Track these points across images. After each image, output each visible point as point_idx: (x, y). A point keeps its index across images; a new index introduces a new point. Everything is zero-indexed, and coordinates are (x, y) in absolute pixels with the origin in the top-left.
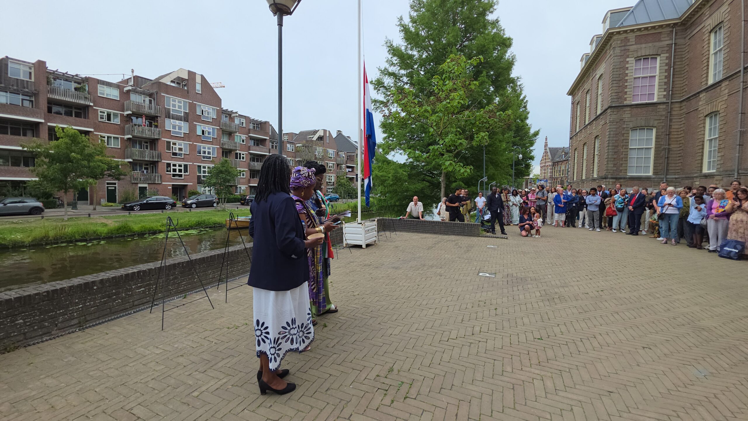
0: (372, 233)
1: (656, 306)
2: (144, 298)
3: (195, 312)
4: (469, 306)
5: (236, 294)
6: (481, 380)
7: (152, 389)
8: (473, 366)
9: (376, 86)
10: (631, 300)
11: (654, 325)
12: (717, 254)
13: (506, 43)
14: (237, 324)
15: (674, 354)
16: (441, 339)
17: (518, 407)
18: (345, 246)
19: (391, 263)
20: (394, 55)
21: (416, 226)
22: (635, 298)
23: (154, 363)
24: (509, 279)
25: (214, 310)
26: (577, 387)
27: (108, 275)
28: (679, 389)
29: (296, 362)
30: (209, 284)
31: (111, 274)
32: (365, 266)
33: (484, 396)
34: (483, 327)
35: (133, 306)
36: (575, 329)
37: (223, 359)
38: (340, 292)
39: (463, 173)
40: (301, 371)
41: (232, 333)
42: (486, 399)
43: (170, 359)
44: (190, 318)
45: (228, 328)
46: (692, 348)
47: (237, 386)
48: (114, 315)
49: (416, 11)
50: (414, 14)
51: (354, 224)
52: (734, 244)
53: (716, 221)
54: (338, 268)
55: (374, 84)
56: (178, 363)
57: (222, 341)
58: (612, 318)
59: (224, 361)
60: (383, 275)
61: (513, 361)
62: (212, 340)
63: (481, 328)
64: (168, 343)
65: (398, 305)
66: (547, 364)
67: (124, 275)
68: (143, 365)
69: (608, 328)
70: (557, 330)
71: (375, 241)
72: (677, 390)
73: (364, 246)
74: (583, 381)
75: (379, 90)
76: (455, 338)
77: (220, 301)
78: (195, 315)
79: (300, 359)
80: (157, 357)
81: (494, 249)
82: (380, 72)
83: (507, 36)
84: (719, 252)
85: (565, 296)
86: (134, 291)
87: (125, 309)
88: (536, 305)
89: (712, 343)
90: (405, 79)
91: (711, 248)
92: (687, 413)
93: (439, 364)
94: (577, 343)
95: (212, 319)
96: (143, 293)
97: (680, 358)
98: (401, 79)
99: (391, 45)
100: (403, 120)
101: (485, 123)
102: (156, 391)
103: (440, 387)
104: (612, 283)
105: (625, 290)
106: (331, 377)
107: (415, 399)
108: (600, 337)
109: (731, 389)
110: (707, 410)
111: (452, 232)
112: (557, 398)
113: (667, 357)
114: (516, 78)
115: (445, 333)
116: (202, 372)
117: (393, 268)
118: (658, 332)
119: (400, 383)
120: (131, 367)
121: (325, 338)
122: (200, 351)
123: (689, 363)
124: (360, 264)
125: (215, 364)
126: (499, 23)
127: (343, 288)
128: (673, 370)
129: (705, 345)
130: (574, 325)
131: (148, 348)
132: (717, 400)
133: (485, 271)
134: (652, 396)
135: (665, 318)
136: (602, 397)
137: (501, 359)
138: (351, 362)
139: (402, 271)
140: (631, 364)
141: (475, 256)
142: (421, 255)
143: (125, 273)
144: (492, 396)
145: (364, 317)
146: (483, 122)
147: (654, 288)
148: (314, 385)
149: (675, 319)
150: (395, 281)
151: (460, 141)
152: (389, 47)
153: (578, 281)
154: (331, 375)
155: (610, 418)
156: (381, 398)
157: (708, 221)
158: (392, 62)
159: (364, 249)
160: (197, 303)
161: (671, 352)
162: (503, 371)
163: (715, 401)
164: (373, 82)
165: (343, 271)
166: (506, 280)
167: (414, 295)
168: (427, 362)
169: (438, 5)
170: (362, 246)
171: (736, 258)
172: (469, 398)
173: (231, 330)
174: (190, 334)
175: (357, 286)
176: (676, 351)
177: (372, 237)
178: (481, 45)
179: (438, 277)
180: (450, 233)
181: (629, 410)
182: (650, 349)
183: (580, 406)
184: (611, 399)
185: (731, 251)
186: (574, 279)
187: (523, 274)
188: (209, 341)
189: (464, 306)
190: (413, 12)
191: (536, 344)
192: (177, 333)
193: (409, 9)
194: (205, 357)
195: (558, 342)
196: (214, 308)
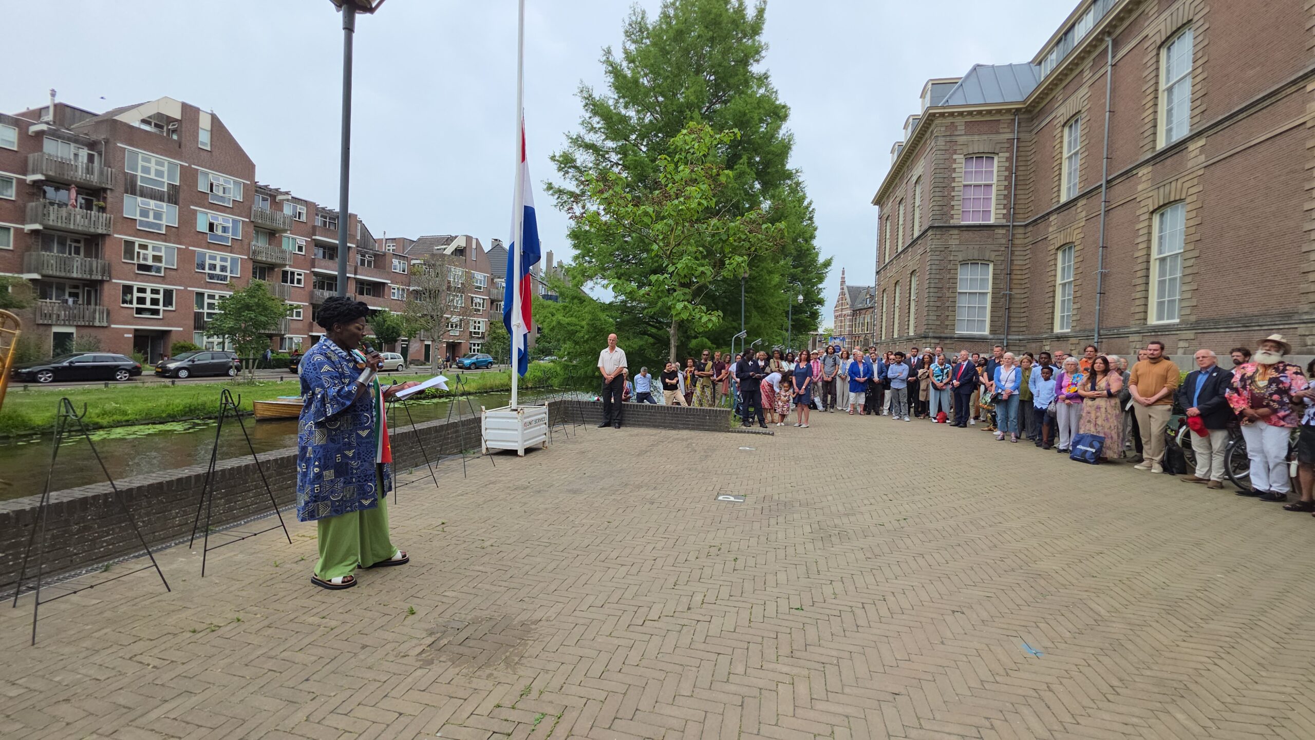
0: (539, 427)
1: (978, 541)
3: (123, 601)
4: (692, 557)
5: (231, 557)
6: (689, 694)
8: (679, 669)
9: (563, 166)
10: (945, 533)
11: (973, 572)
12: (1068, 455)
13: (779, 114)
14: (215, 622)
15: (996, 619)
16: (632, 623)
18: (484, 451)
19: (566, 483)
20: (595, 113)
22: (949, 530)
24: (766, 505)
25: (173, 593)
26: (847, 690)
28: (998, 678)
29: (332, 694)
32: (516, 489)
33: (689, 725)
34: (708, 594)
36: (856, 588)
37: (166, 701)
38: (457, 542)
39: (706, 323)
40: (339, 711)
41: (200, 641)
43: (38, 708)
44: (108, 614)
45: (194, 631)
46: (1021, 607)
49: (634, 42)
50: (632, 47)
51: (503, 412)
52: (1089, 440)
53: (1069, 405)
54: (462, 495)
55: (558, 161)
56: (53, 717)
57: (172, 661)
58: (913, 565)
59: (166, 704)
60: (547, 506)
61: (750, 653)
62: (145, 659)
63: (705, 596)
64: (40, 673)
65: (564, 563)
66: (804, 653)
69: (906, 583)
70: (828, 590)
71: (544, 442)
72: (994, 681)
73: (521, 452)
74: (857, 678)
75: (567, 172)
76: (656, 618)
77: (189, 572)
78: (122, 606)
79: (342, 686)
81: (750, 453)
82: (570, 140)
83: (781, 101)
84: (1071, 452)
85: (849, 531)
88: (800, 549)
89: (1049, 597)
90: (614, 157)
91: (1061, 447)
92: (1006, 720)
93: (620, 672)
94: (856, 611)
95: (160, 614)
97: (1005, 626)
98: (607, 156)
99: (590, 96)
100: (605, 228)
101: (744, 241)
103: (613, 716)
104: (920, 505)
105: (938, 516)
106: (402, 719)
108: (893, 599)
109: (1073, 674)
110: (1035, 712)
111: (683, 424)
112: (812, 714)
113: (985, 625)
114: (794, 171)
115: (641, 610)
116: (107, 734)
117: (569, 491)
118: (977, 584)
119: (538, 716)
121: (405, 638)
122: (113, 687)
123: (1015, 634)
124: (507, 485)
125: (142, 715)
126: (769, 79)
127: (464, 534)
128: (992, 647)
129: (1039, 601)
130: (856, 581)
132: (1051, 693)
133: (728, 493)
134: (957, 695)
135: (988, 561)
136: (882, 705)
137: (730, 651)
138: (449, 683)
139: (585, 496)
140: (932, 642)
141: (717, 466)
142: (625, 465)
144: (704, 723)
145: (494, 589)
146: (740, 238)
147: (979, 511)
149: (1002, 561)
150: (567, 515)
151: (701, 269)
152: (586, 98)
153: (871, 504)
154: (401, 714)
157: (1058, 405)
158: (592, 126)
159: (521, 456)
160: (130, 582)
161: (992, 617)
162: (729, 673)
163: (1047, 695)
164: (557, 158)
165: (472, 500)
166: (759, 507)
167: (598, 541)
168: (597, 669)
169: (672, 37)
170: (517, 451)
171: (1092, 461)
172: (663, 730)
173: (201, 634)
174: (98, 651)
175: (494, 529)
176: (999, 615)
177: (539, 434)
178: (740, 112)
179: (648, 506)
180: (680, 426)
181: (920, 724)
182: (963, 613)
183: (846, 724)
184: (896, 708)
185: (1086, 451)
186: (866, 502)
187: (789, 495)
188: (141, 663)
189: (682, 557)
190: (629, 43)
191: (791, 618)
192: (67, 650)
193: (623, 37)
194: (121, 701)
195: (828, 612)
196: (169, 591)
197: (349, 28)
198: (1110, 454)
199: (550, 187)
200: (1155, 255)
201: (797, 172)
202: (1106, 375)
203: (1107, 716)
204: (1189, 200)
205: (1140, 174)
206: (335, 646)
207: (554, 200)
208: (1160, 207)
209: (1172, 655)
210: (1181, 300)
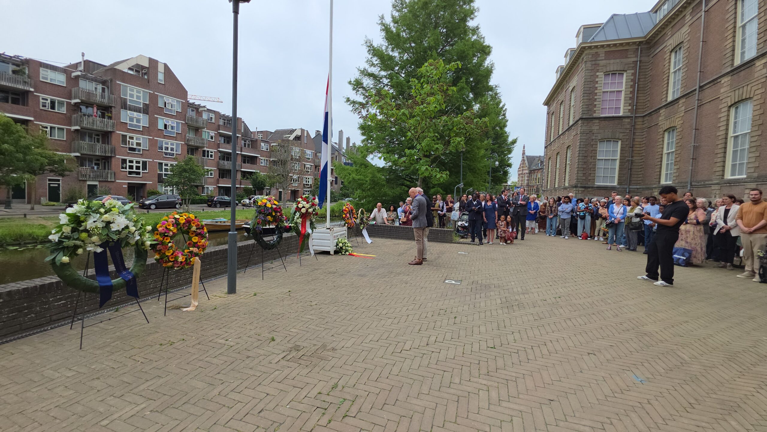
1: (606, 312)
2: (65, 312)
3: (125, 328)
4: (429, 315)
6: (427, 393)
7: (53, 418)
8: (422, 378)
9: (355, 87)
10: (585, 307)
11: (601, 330)
13: (485, 51)
14: (172, 340)
15: (616, 360)
16: (395, 351)
17: (459, 420)
18: (311, 252)
19: (357, 271)
20: (374, 55)
21: (390, 231)
22: (588, 305)
23: (62, 388)
24: (474, 286)
25: (150, 324)
26: (521, 396)
27: (18, 285)
28: (616, 395)
29: (232, 381)
30: (150, 294)
31: (24, 285)
32: (329, 273)
33: (427, 409)
34: (438, 337)
35: (51, 321)
36: (528, 337)
37: (148, 381)
38: (297, 302)
39: (439, 179)
40: (235, 391)
41: (164, 350)
42: (429, 413)
43: (82, 382)
44: (118, 334)
45: (161, 345)
46: (632, 353)
47: (157, 411)
48: (25, 332)
49: (398, 11)
50: (396, 14)
52: (682, 251)
54: (300, 276)
55: (353, 84)
56: (91, 387)
57: (150, 360)
58: (564, 325)
59: (148, 382)
60: (347, 283)
61: (463, 372)
62: (137, 358)
63: (437, 338)
64: (84, 364)
65: (356, 316)
66: (495, 373)
67: (38, 286)
68: (49, 390)
69: (559, 335)
70: (511, 338)
72: (613, 396)
73: (332, 253)
74: (527, 390)
75: (358, 91)
76: (409, 349)
77: (158, 313)
78: (125, 330)
79: (237, 378)
80: (68, 380)
81: (464, 256)
82: (360, 72)
83: (486, 43)
85: (524, 303)
86: (52, 304)
87: (39, 325)
88: (494, 313)
89: (651, 348)
90: (385, 81)
92: (620, 420)
93: (387, 378)
94: (528, 350)
95: (144, 335)
96: (62, 307)
97: (621, 364)
98: (381, 80)
99: (371, 45)
100: (380, 123)
101: (462, 129)
102: (58, 421)
103: (384, 402)
104: (570, 289)
105: (581, 296)
106: (268, 397)
107: (355, 417)
108: (551, 344)
109: (665, 394)
110: (639, 416)
112: (499, 409)
113: (609, 363)
114: (494, 86)
115: (400, 344)
116: (119, 396)
117: (359, 275)
118: (604, 338)
119: (342, 400)
120: (33, 392)
121: (270, 353)
122: (121, 372)
123: (628, 369)
124: (324, 271)
125: (136, 387)
126: (479, 30)
127: (301, 298)
128: (613, 376)
129: (645, 350)
130: (528, 333)
131: (59, 371)
132: (650, 406)
133: (451, 279)
134: (590, 403)
135: (612, 324)
136: (542, 405)
137: (451, 370)
138: (293, 379)
139: (368, 278)
140: (575, 371)
141: (445, 263)
142: (391, 261)
143: (41, 284)
144: (435, 410)
145: (317, 328)
146: (460, 127)
148: (247, 406)
149: (621, 324)
150: (358, 289)
151: (436, 146)
152: (369, 47)
153: (538, 288)
154: (268, 394)
155: (547, 427)
156: (318, 418)
158: (373, 63)
159: (332, 255)
160: (130, 317)
161: (613, 358)
162: (451, 383)
163: (647, 406)
164: (352, 82)
165: (305, 279)
166: (470, 287)
167: (375, 304)
168: (375, 375)
169: (421, 7)
170: (329, 252)
171: (683, 265)
172: (412, 412)
173: (165, 346)
174: (113, 353)
175: (317, 295)
176: (618, 357)
178: (461, 50)
179: (404, 285)
181: (566, 419)
182: (595, 355)
183: (521, 416)
184: (551, 408)
185: (680, 258)
186: (535, 286)
187: (488, 281)
188: (135, 360)
189: (424, 315)
190: (395, 11)
191: (488, 353)
192: (98, 352)
193: (391, 8)
194: (125, 380)
195: (510, 350)
196: (148, 323)
197: (236, 11)
198: (695, 261)
199: (348, 100)
200: (731, 134)
201: (496, 87)
202: (694, 211)
203: (686, 421)
204: (755, 98)
205: (722, 82)
206: (233, 356)
207: (350, 108)
208: (735, 103)
209: (731, 386)
210: (748, 163)
